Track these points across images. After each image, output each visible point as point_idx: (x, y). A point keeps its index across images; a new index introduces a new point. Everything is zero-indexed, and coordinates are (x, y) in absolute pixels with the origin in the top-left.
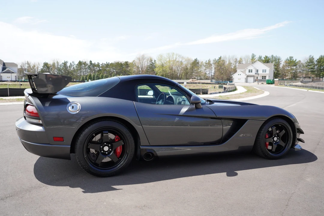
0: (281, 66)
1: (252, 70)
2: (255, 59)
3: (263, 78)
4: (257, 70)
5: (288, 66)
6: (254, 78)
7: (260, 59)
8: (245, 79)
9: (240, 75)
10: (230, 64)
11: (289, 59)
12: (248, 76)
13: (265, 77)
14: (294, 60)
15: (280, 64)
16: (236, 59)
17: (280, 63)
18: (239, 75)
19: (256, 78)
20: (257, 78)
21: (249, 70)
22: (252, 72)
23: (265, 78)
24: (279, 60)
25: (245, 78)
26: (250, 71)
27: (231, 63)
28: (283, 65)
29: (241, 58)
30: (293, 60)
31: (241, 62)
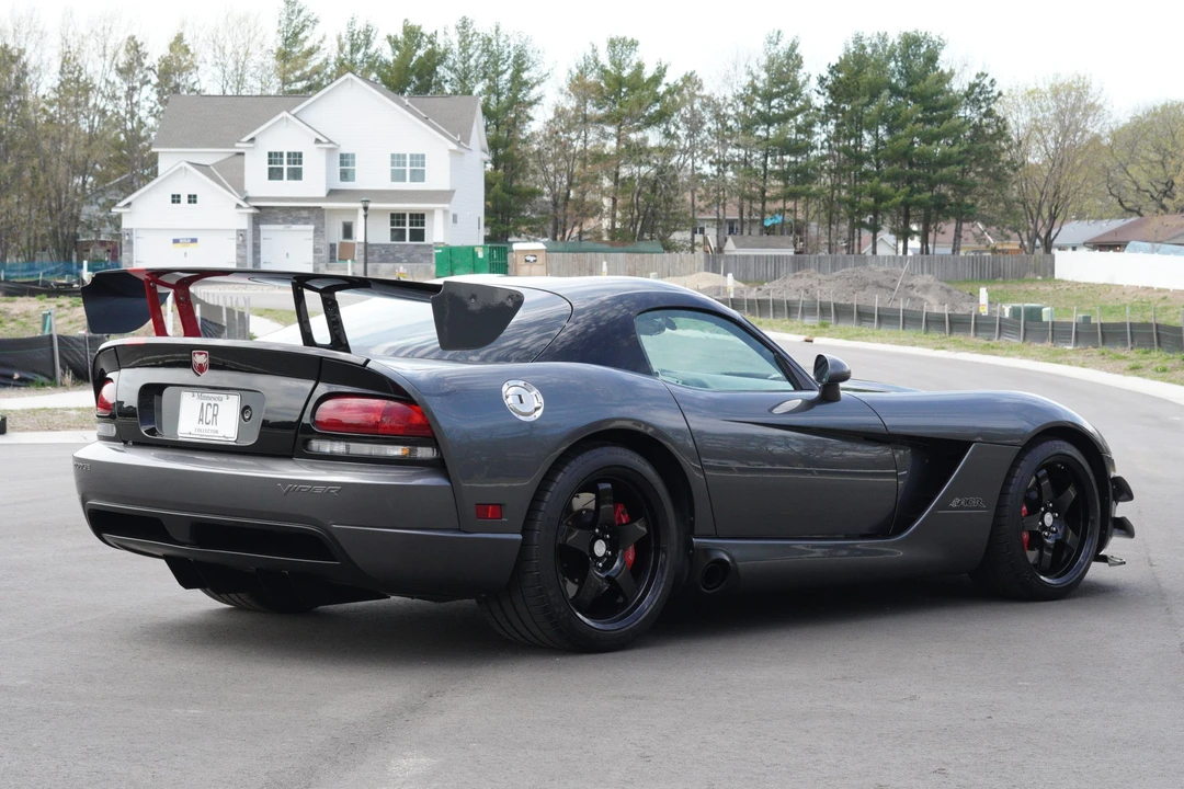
0: (538, 121)
1: (296, 157)
2: (310, 52)
3: (398, 235)
4: (345, 159)
5: (600, 121)
6: (318, 232)
7: (355, 48)
8: (241, 246)
9: (192, 199)
10: (75, 88)
11: (605, 60)
12: (263, 215)
13: (418, 218)
14: (648, 73)
15: (531, 104)
16: (134, 48)
17: (533, 94)
18: (176, 199)
19: (336, 236)
20: (348, 231)
21: (274, 157)
22: (296, 174)
23: (418, 235)
24: (520, 64)
25: (241, 233)
26: (285, 166)
27: (87, 89)
28: (560, 113)
29: (179, 38)
30: (640, 67)
31: (181, 70)
